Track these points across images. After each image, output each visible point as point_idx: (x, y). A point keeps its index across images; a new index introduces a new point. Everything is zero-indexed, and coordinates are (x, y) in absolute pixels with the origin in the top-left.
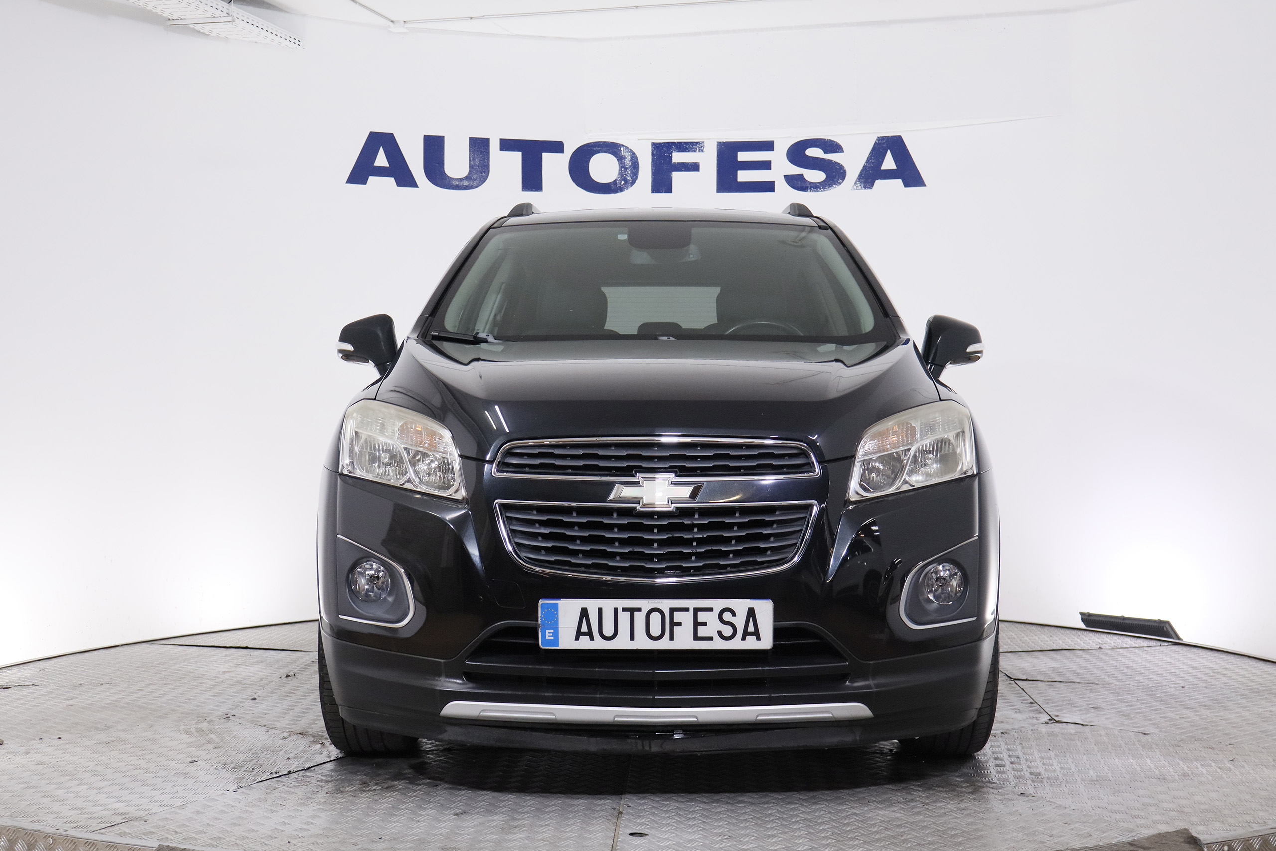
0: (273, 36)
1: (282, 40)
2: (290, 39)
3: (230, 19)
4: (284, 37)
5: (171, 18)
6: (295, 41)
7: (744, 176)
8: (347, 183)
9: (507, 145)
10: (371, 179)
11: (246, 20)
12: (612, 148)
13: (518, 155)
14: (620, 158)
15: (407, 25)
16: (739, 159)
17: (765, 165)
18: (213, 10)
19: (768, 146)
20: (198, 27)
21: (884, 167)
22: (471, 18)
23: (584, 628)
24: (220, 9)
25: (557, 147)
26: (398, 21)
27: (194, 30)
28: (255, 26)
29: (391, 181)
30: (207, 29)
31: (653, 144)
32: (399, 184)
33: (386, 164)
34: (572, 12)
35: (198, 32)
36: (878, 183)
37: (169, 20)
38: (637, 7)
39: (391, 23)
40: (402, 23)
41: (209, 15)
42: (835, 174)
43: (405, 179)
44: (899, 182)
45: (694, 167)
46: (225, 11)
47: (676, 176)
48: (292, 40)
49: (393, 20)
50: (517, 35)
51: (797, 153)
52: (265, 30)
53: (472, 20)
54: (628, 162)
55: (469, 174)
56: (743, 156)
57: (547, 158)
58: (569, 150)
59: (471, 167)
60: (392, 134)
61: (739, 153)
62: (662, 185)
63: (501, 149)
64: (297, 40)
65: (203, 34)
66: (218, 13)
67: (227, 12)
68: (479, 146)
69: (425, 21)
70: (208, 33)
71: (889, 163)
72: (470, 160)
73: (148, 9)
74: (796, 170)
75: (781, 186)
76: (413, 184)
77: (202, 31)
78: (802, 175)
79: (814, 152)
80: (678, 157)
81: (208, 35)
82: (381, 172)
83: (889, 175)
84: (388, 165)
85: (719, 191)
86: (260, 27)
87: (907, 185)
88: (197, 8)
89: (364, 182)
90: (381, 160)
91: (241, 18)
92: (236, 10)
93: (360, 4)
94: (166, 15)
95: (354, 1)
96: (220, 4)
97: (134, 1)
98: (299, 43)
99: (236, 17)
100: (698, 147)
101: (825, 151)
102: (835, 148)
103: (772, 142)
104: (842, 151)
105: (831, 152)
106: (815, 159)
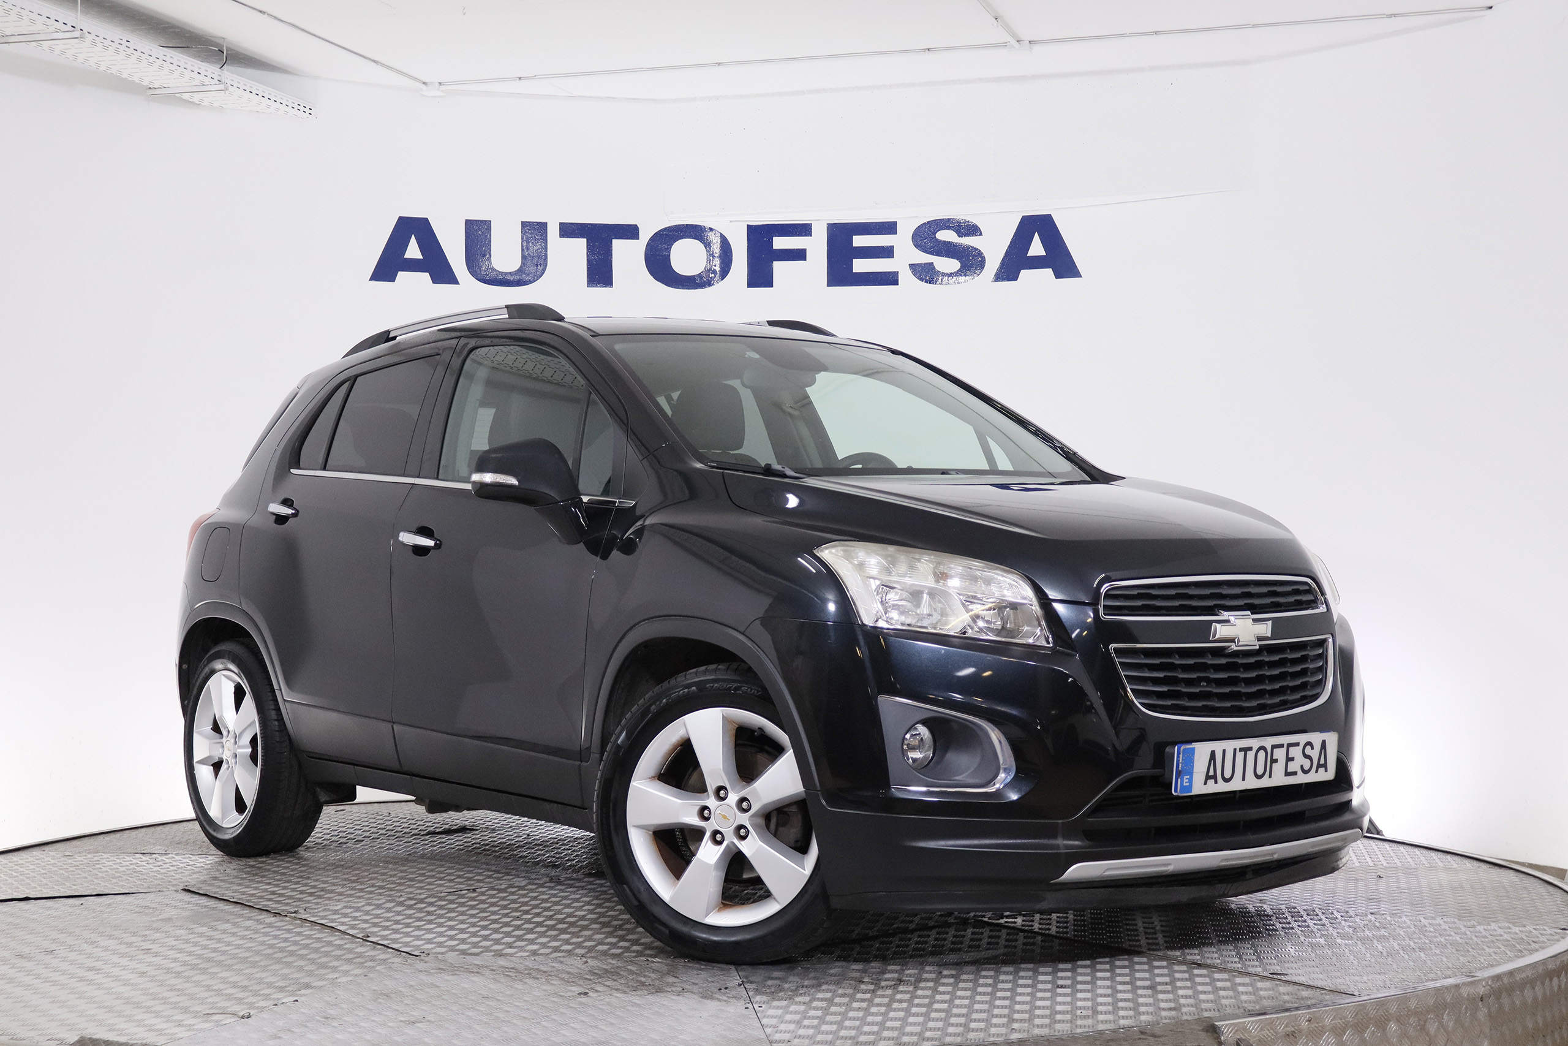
0: (277, 104)
1: (289, 109)
2: (299, 107)
4: (291, 105)
5: (151, 86)
6: (305, 109)
7: (860, 266)
8: (370, 280)
9: (569, 230)
10: (401, 275)
11: (242, 87)
12: (695, 232)
13: (583, 242)
14: (708, 245)
15: (442, 87)
16: (855, 245)
17: (887, 252)
18: (201, 77)
19: (889, 228)
20: (186, 96)
21: (1030, 253)
22: (520, 79)
24: (210, 75)
25: (630, 232)
26: (431, 83)
27: (181, 99)
28: (254, 93)
29: (426, 276)
30: (196, 98)
31: (749, 227)
32: (436, 280)
33: (419, 256)
35: (188, 102)
36: (1024, 274)
37: (150, 88)
38: (719, 64)
39: (423, 86)
40: (437, 84)
41: (197, 82)
42: (971, 262)
43: (442, 273)
44: (1049, 272)
45: (799, 255)
46: (216, 77)
47: (778, 267)
48: (301, 108)
49: (425, 81)
50: (580, 96)
51: (925, 237)
52: (266, 98)
53: (521, 81)
54: (716, 248)
55: (523, 264)
56: (859, 241)
57: (619, 246)
58: (645, 235)
59: (524, 257)
60: (427, 219)
61: (855, 237)
62: (760, 277)
63: (562, 235)
64: (307, 108)
65: (192, 103)
66: (207, 81)
67: (219, 78)
68: (535, 231)
69: (465, 82)
70: (199, 103)
71: (1037, 248)
72: (523, 250)
73: (123, 76)
74: (924, 258)
75: (906, 277)
76: (452, 279)
77: (190, 100)
78: (931, 264)
79: (946, 236)
80: (780, 243)
81: (199, 104)
82: (413, 266)
83: (1037, 263)
84: (421, 257)
85: (829, 285)
86: (261, 94)
87: (1058, 275)
88: (182, 75)
89: (392, 278)
90: (413, 251)
91: (236, 85)
92: (229, 74)
93: (383, 65)
94: (145, 83)
95: (375, 61)
96: (210, 69)
97: (103, 68)
98: (310, 111)
99: (229, 84)
100: (803, 230)
101: (960, 235)
102: (973, 230)
103: (895, 224)
104: (981, 234)
105: (967, 235)
106: (948, 244)
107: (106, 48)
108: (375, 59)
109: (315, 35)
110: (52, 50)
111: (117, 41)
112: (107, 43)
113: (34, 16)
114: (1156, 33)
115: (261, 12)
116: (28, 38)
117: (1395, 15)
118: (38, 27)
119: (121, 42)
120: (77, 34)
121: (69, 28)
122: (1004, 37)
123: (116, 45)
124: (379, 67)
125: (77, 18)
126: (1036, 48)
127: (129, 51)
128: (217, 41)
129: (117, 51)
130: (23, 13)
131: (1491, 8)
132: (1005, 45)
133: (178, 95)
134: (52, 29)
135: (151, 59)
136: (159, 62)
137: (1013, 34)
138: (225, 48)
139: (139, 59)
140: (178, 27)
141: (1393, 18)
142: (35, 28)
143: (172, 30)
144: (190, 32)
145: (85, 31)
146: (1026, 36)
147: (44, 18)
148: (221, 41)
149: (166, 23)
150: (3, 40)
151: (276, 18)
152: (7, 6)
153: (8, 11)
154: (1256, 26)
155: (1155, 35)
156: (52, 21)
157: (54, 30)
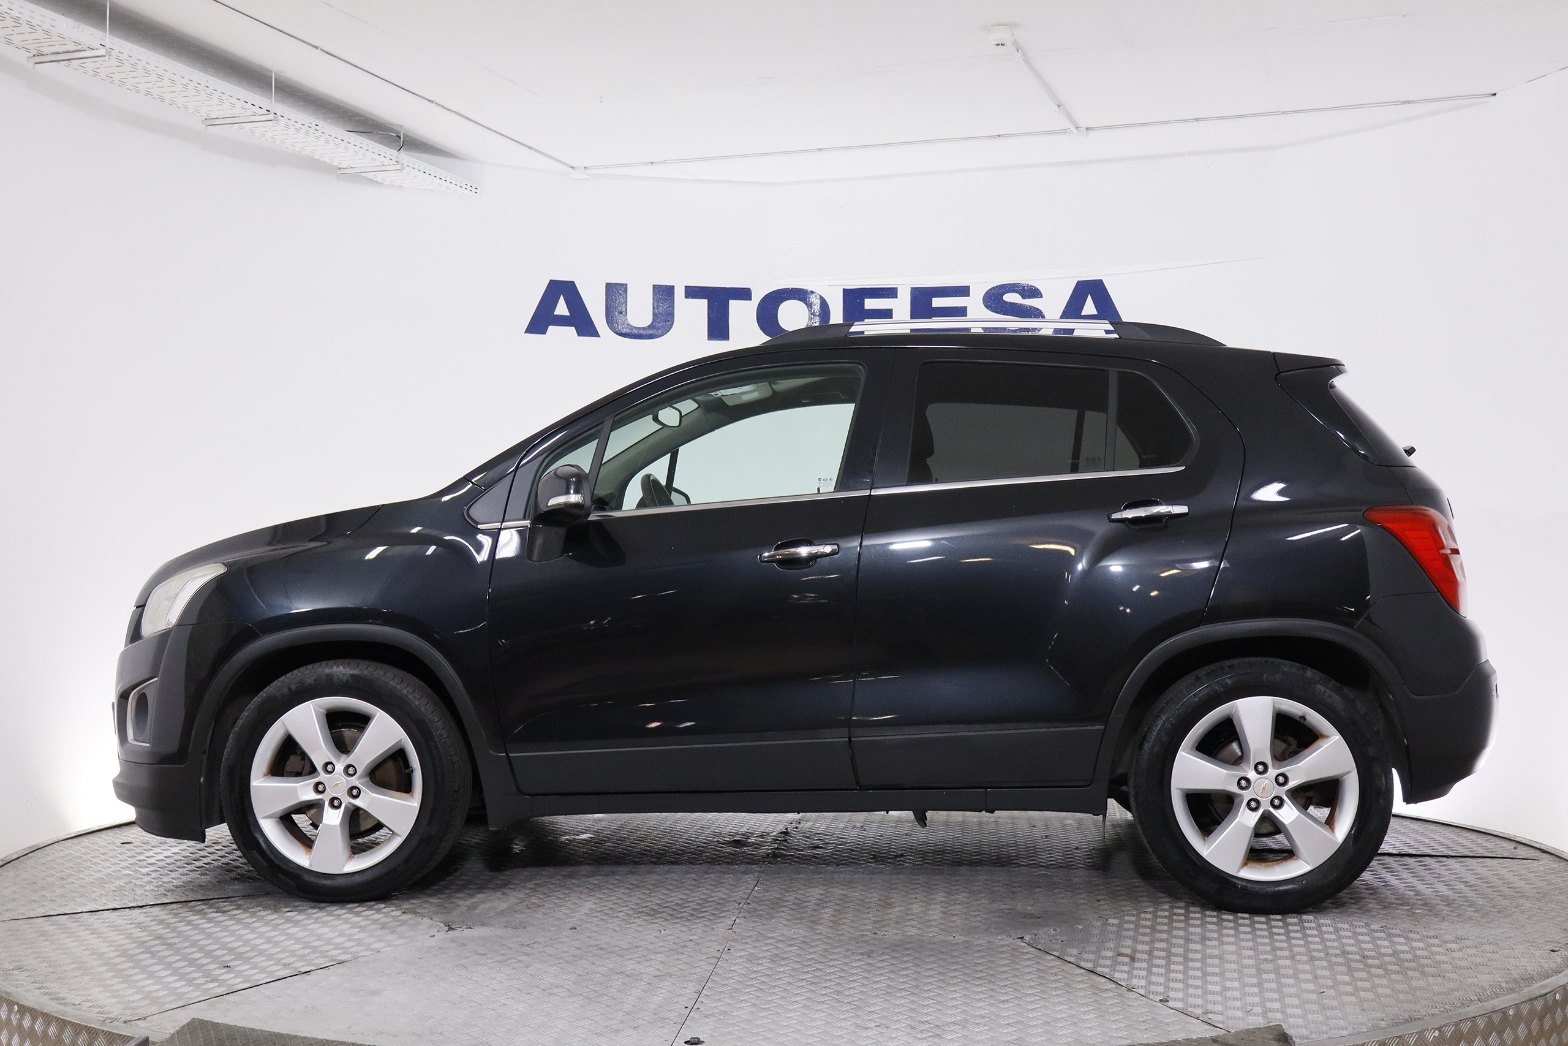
0: (448, 184)
1: (457, 188)
2: (466, 187)
3: (399, 167)
4: (459, 185)
5: (340, 166)
6: (471, 189)
8: (525, 333)
9: (692, 292)
10: (552, 329)
11: (417, 168)
12: (800, 295)
13: (703, 304)
14: (809, 305)
15: (588, 171)
16: (934, 305)
17: (961, 312)
18: (381, 158)
19: (964, 291)
20: (370, 176)
21: (1084, 313)
22: (652, 163)
24: (388, 157)
25: (744, 294)
26: (578, 167)
27: (366, 177)
28: (427, 173)
29: (572, 330)
30: (379, 177)
31: (844, 289)
32: (581, 332)
33: (566, 312)
34: (754, 155)
35: (372, 180)
37: (340, 168)
38: (820, 150)
39: (571, 169)
40: (583, 169)
41: (378, 163)
43: (586, 328)
45: (887, 314)
46: (394, 159)
48: (468, 187)
49: (573, 166)
50: (703, 180)
51: (994, 300)
52: (438, 178)
53: (653, 165)
54: (817, 308)
55: (654, 321)
56: (937, 302)
57: (735, 307)
58: (757, 297)
59: (654, 314)
60: (573, 282)
61: (934, 299)
63: (686, 297)
64: (474, 187)
65: (377, 182)
66: (386, 161)
67: (397, 160)
68: (664, 294)
70: (381, 181)
71: (1089, 307)
72: (654, 308)
73: (316, 157)
74: (993, 317)
76: (595, 333)
77: (375, 179)
79: (1011, 298)
80: (870, 304)
81: (382, 184)
82: (561, 321)
84: (568, 314)
86: (433, 174)
88: (364, 156)
89: (543, 331)
90: (562, 309)
91: (411, 165)
92: (406, 157)
94: (335, 163)
95: (529, 147)
96: (388, 151)
97: (298, 150)
98: (476, 190)
99: (405, 165)
100: (891, 293)
101: (1024, 297)
102: (1034, 293)
103: (968, 288)
104: (1042, 297)
105: (1030, 297)
106: (1012, 304)
107: (298, 130)
108: (530, 146)
109: (477, 123)
110: (253, 133)
111: (307, 124)
112: (298, 126)
113: (234, 101)
114: (1197, 120)
115: (430, 101)
116: (231, 121)
117: (1409, 102)
118: (237, 111)
119: (310, 125)
120: (271, 117)
121: (264, 111)
122: (1068, 124)
123: (305, 128)
124: (533, 152)
125: (271, 103)
126: (1092, 134)
127: (318, 134)
128: (395, 128)
129: (307, 133)
130: (224, 97)
131: (1495, 94)
132: (1064, 131)
133: (363, 175)
134: (249, 113)
135: (337, 141)
136: (344, 144)
137: (1073, 122)
138: (402, 135)
139: (327, 141)
140: (362, 116)
141: (1407, 104)
142: (235, 112)
143: (357, 118)
144: (371, 119)
145: (278, 114)
146: (1084, 124)
147: (243, 103)
148: (399, 129)
149: (351, 111)
150: (210, 122)
151: (443, 107)
152: (209, 91)
153: (210, 95)
154: (1284, 113)
155: (1196, 122)
156: (249, 106)
157: (251, 113)
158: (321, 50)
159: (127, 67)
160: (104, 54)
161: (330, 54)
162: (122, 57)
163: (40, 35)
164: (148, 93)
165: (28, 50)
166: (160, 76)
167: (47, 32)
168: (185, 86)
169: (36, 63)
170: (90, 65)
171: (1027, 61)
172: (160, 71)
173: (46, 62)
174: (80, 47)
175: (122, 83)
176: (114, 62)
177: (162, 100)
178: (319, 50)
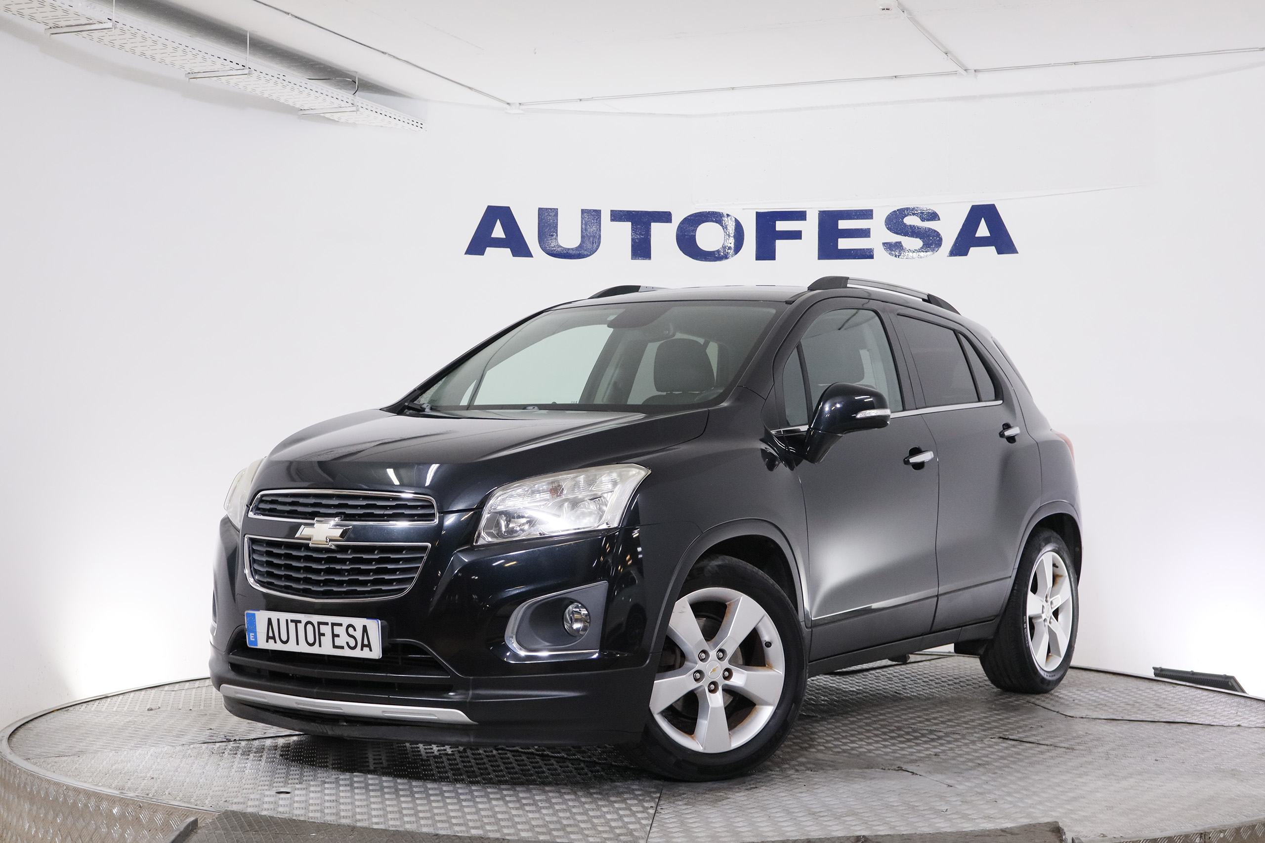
0: (396, 121)
1: (405, 124)
2: (413, 123)
4: (407, 121)
5: (302, 108)
6: (417, 124)
7: (844, 244)
8: (465, 254)
9: (617, 216)
10: (489, 250)
11: (370, 108)
12: (715, 217)
13: (628, 225)
14: (725, 228)
15: (522, 107)
16: (840, 227)
17: (864, 233)
18: (339, 102)
19: (867, 214)
20: (328, 116)
21: (978, 235)
22: (581, 100)
23: (271, 634)
24: (345, 100)
25: (665, 217)
26: (514, 104)
27: (324, 117)
28: (379, 113)
29: (507, 251)
30: (336, 117)
31: (757, 213)
32: (515, 254)
33: (503, 236)
34: (673, 93)
35: (328, 119)
36: (973, 250)
37: (301, 110)
38: (733, 88)
39: (507, 106)
40: (518, 105)
41: (336, 105)
42: (931, 240)
43: (520, 248)
44: (992, 249)
45: (796, 235)
46: (350, 101)
47: (780, 244)
48: (415, 123)
49: (509, 102)
50: (627, 113)
51: (895, 222)
52: (388, 116)
54: (732, 230)
55: (583, 241)
56: (843, 224)
57: (656, 228)
58: (677, 220)
59: (583, 237)
60: (509, 208)
61: (840, 222)
62: (766, 252)
63: (612, 220)
64: (419, 123)
65: (333, 120)
66: (343, 104)
67: (352, 102)
68: (591, 217)
69: (539, 103)
70: (338, 120)
71: (983, 231)
72: (582, 231)
73: (281, 101)
74: (894, 238)
75: (880, 253)
76: (529, 255)
77: (331, 118)
78: (900, 243)
79: (910, 220)
80: (781, 226)
82: (498, 243)
83: (983, 242)
85: (819, 258)
86: (384, 113)
87: (1000, 252)
88: (324, 100)
89: (482, 253)
90: (498, 232)
91: (365, 107)
92: (362, 99)
93: (476, 91)
94: (297, 106)
95: (470, 88)
96: (345, 95)
97: (266, 95)
98: (422, 126)
99: (360, 106)
100: (800, 216)
101: (923, 220)
102: (933, 216)
103: (871, 211)
104: (939, 219)
105: (928, 220)
106: (912, 227)
107: (268, 81)
108: (470, 86)
109: (424, 70)
110: (228, 83)
111: (276, 76)
112: (268, 77)
113: (215, 59)
114: (1075, 63)
115: (383, 52)
116: (211, 74)
118: (217, 67)
119: (279, 76)
120: (246, 71)
121: (240, 67)
122: (955, 68)
123: (275, 79)
124: (473, 93)
125: (246, 60)
126: (980, 75)
127: (285, 83)
128: (351, 74)
129: (276, 83)
130: (207, 56)
132: (955, 73)
133: (322, 115)
134: (228, 68)
135: (301, 89)
136: (307, 91)
137: (961, 65)
138: (357, 79)
139: (292, 89)
140: (322, 64)
141: (1263, 51)
142: (215, 68)
143: (317, 66)
144: (331, 67)
145: (252, 69)
146: (972, 66)
147: (222, 60)
148: (354, 74)
149: (313, 61)
150: (192, 75)
151: (394, 57)
152: (194, 52)
153: (195, 56)
154: (1154, 58)
155: (1074, 65)
156: (228, 62)
157: (229, 68)
158: (291, 15)
159: (128, 35)
160: (111, 27)
161: (299, 18)
162: (125, 28)
163: (60, 13)
164: (143, 54)
165: (46, 24)
166: (155, 42)
167: (65, 11)
168: (175, 49)
169: (52, 34)
170: (96, 34)
171: (913, 20)
172: (155, 38)
173: (61, 33)
174: (91, 22)
175: (122, 47)
176: (118, 31)
177: (153, 58)
178: (290, 16)
